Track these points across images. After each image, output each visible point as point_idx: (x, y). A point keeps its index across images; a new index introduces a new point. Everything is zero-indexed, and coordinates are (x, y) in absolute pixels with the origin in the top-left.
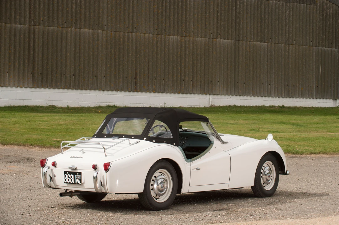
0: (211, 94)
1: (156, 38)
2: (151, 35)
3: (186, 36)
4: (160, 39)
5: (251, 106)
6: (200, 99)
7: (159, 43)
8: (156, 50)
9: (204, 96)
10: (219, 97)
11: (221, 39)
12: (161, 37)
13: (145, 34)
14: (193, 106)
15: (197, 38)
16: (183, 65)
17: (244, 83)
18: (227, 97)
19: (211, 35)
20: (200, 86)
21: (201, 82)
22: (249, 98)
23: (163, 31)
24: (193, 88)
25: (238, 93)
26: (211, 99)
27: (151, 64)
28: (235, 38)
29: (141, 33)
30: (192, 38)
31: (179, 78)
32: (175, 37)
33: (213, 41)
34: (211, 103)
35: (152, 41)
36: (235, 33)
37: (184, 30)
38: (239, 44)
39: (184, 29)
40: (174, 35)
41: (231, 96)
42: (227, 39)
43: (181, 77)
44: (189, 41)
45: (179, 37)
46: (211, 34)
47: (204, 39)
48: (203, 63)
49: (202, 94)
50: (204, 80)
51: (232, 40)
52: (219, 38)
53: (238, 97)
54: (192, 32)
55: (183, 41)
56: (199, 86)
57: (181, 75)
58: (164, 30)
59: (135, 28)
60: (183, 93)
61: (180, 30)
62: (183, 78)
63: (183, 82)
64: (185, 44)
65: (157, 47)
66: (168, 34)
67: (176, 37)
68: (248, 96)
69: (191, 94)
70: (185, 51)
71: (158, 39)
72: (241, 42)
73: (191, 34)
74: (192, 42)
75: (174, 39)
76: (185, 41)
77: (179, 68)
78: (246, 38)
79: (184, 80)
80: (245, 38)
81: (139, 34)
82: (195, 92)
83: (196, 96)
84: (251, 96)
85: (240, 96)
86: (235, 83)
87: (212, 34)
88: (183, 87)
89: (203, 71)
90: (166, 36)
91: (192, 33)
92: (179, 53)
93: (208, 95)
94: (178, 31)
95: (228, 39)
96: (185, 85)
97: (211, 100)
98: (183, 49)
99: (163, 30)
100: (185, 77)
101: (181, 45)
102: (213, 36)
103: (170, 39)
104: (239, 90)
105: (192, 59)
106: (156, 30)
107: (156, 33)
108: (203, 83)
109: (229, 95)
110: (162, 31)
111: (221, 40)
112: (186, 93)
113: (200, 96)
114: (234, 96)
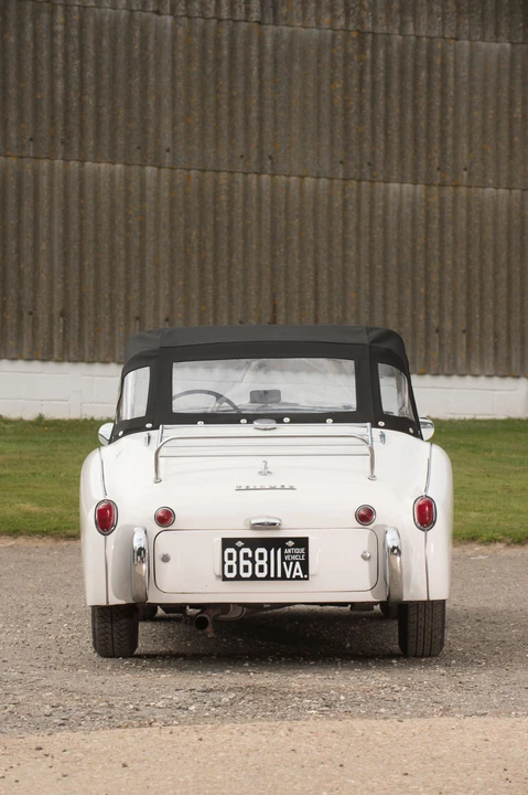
1: (340, 192)
2: (323, 182)
3: (442, 185)
4: (354, 194)
6: (495, 393)
7: (350, 208)
8: (340, 231)
9: (509, 382)
12: (359, 188)
13: (302, 177)
15: (481, 190)
16: (435, 279)
20: (496, 348)
21: (496, 335)
23: (366, 168)
24: (469, 357)
27: (324, 276)
29: (289, 176)
30: (463, 191)
31: (423, 322)
32: (405, 186)
35: (326, 202)
37: (436, 162)
39: (436, 160)
40: (402, 181)
43: (427, 319)
44: (455, 200)
45: (420, 188)
47: (507, 192)
48: (503, 273)
49: (503, 376)
50: (509, 329)
54: (465, 170)
55: (435, 200)
56: (491, 351)
57: (427, 314)
58: (369, 164)
59: (270, 157)
60: (437, 374)
61: (423, 163)
62: (435, 322)
63: (436, 336)
64: (442, 212)
65: (345, 222)
66: (381, 178)
67: (410, 186)
69: (463, 375)
70: (442, 232)
71: (348, 196)
73: (462, 176)
74: (465, 204)
75: (405, 193)
76: (442, 201)
77: (423, 290)
79: (437, 331)
81: (283, 178)
82: (478, 371)
83: (482, 382)
88: (437, 354)
89: (504, 300)
90: (377, 184)
91: (465, 173)
92: (421, 241)
93: (523, 381)
94: (416, 166)
96: (441, 346)
98: (435, 226)
99: (366, 165)
100: (442, 320)
101: (428, 213)
103: (391, 195)
105: (464, 261)
106: (341, 163)
107: (341, 175)
108: (503, 338)
110: (361, 167)
112: (446, 371)
113: (496, 381)
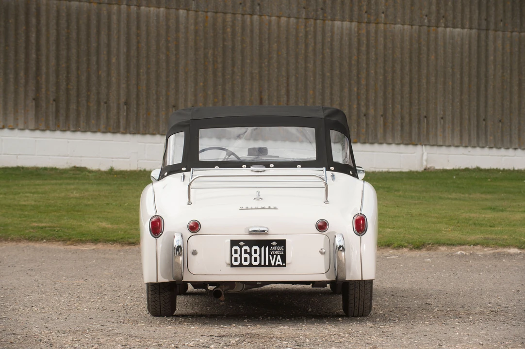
0: (425, 145)
1: (303, 27)
2: (293, 20)
3: (369, 23)
4: (312, 28)
5: (514, 170)
6: (402, 155)
7: (310, 37)
8: (303, 52)
9: (411, 148)
10: (444, 150)
11: (446, 26)
12: (315, 24)
13: (279, 17)
14: (385, 170)
15: (393, 26)
16: (363, 82)
17: (500, 121)
18: (461, 150)
19: (424, 19)
20: (402, 126)
21: (402, 118)
22: (511, 152)
23: (320, 12)
24: (385, 131)
25: (486, 142)
26: (425, 154)
27: (293, 80)
28: (479, 25)
29: (271, 16)
30: (381, 26)
31: (356, 110)
32: (345, 23)
33: (429, 31)
34: (425, 163)
35: (294, 33)
36: (479, 14)
37: (365, 8)
38: (487, 37)
39: (365, 7)
40: (343, 20)
41: (469, 149)
42: (460, 26)
43: (358, 108)
44: (376, 32)
45: (354, 24)
46: (424, 17)
47: (409, 27)
48: (407, 79)
49: (407, 144)
50: (410, 115)
51: (471, 28)
52: (443, 25)
53: (486, 151)
54: (383, 13)
55: (364, 32)
56: (399, 128)
57: (359, 104)
58: (322, 9)
59: (259, 4)
60: (364, 143)
61: (356, 8)
62: (363, 109)
63: (364, 118)
64: (368, 40)
65: (306, 46)
66: (329, 18)
67: (348, 23)
68: (508, 148)
69: (381, 143)
70: (368, 53)
71: (308, 29)
72: (491, 33)
73: (381, 17)
74: (382, 35)
75: (344, 28)
76: (368, 32)
77: (355, 89)
78: (504, 24)
79: (365, 115)
80: (501, 24)
81: (267, 17)
82: (390, 141)
83: (394, 148)
84: (515, 149)
85: (491, 148)
86: (478, 121)
87: (426, 16)
88: (365, 130)
89: (407, 95)
90: (327, 22)
91: (383, 15)
92: (355, 58)
93: (419, 148)
94: (351, 10)
95: (463, 27)
96: (367, 124)
97: (425, 157)
98: (364, 48)
99: (320, 10)
100: (368, 108)
101: (359, 40)
102: (429, 21)
103: (336, 29)
104: (489, 136)
105: (382, 71)
106: (304, 8)
107: (304, 16)
108: (407, 120)
109: (466, 147)
110: (317, 11)
111: (448, 29)
112: (370, 141)
113: (402, 148)
114: (478, 150)
